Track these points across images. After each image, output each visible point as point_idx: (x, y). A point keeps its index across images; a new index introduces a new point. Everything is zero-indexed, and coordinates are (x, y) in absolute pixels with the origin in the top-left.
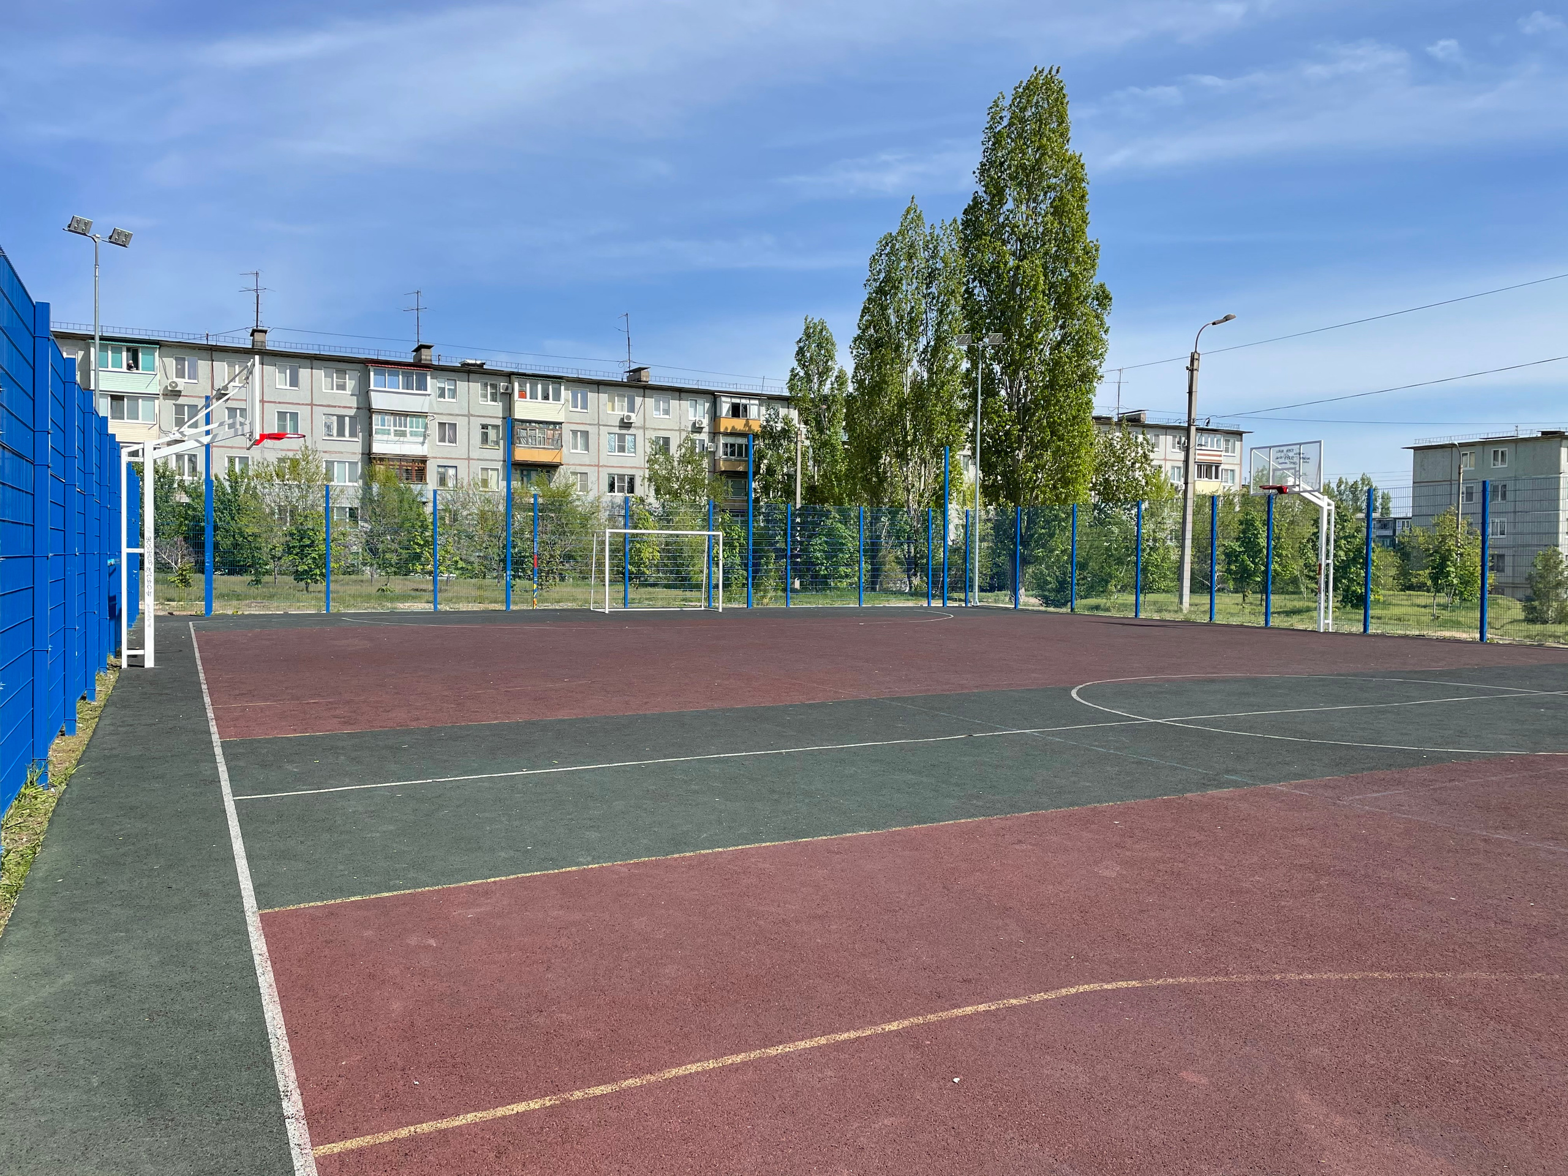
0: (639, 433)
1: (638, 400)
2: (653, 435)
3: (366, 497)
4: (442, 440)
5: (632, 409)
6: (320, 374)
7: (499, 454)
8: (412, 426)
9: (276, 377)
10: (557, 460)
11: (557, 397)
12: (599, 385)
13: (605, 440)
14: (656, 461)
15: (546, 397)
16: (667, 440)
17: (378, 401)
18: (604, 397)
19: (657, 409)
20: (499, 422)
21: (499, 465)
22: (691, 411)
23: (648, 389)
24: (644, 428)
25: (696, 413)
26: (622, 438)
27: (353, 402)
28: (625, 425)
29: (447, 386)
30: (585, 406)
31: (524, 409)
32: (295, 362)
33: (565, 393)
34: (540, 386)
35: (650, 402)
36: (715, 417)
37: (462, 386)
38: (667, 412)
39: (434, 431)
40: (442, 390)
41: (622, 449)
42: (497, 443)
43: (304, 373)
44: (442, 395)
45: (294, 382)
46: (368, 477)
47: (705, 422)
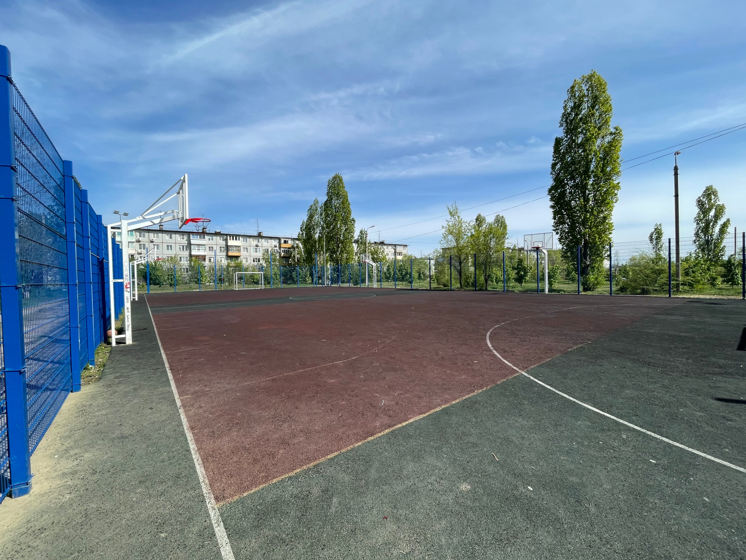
0: (261, 248)
1: (260, 240)
2: (264, 248)
3: (190, 266)
4: (210, 251)
5: (258, 242)
6: (178, 235)
7: (225, 254)
8: (201, 248)
9: (166, 237)
10: (239, 255)
11: (239, 240)
12: (250, 237)
13: (252, 249)
14: (265, 255)
15: (236, 239)
16: (268, 249)
17: (193, 242)
18: (251, 239)
19: (265, 242)
20: (224, 246)
21: (225, 257)
23: (262, 237)
25: (275, 243)
26: (256, 249)
27: (186, 242)
28: (257, 246)
29: (210, 238)
30: (246, 242)
31: (231, 243)
32: (171, 233)
33: (241, 239)
34: (234, 237)
35: (263, 240)
36: (280, 244)
37: (214, 237)
38: (268, 242)
39: (208, 249)
40: (209, 239)
41: (256, 252)
42: (224, 251)
43: (173, 235)
45: (171, 238)
46: (191, 260)
47: (278, 245)
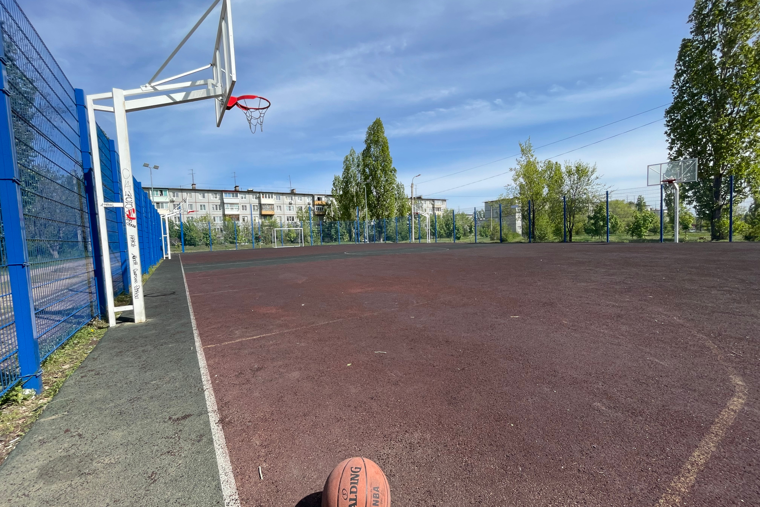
0: (294, 206)
1: (293, 197)
2: (298, 206)
3: (224, 225)
4: (243, 210)
5: (292, 200)
6: (210, 194)
7: (258, 212)
8: (235, 207)
9: (199, 196)
10: (273, 214)
11: (272, 197)
12: (283, 194)
13: (286, 208)
14: (299, 213)
15: (269, 198)
16: (301, 207)
17: (225, 201)
18: (284, 197)
19: (299, 199)
20: (258, 205)
21: (258, 216)
22: (307, 199)
23: (295, 194)
24: (295, 204)
25: (309, 200)
26: (290, 207)
27: (219, 201)
28: (290, 204)
29: (243, 196)
30: (279, 199)
31: (264, 201)
32: (203, 192)
33: (274, 196)
34: (267, 195)
35: (297, 198)
36: (313, 201)
37: (247, 196)
38: (301, 200)
39: (241, 208)
41: (290, 210)
42: (257, 210)
43: (206, 194)
44: (242, 198)
45: (204, 197)
46: (224, 220)
47: (311, 202)
